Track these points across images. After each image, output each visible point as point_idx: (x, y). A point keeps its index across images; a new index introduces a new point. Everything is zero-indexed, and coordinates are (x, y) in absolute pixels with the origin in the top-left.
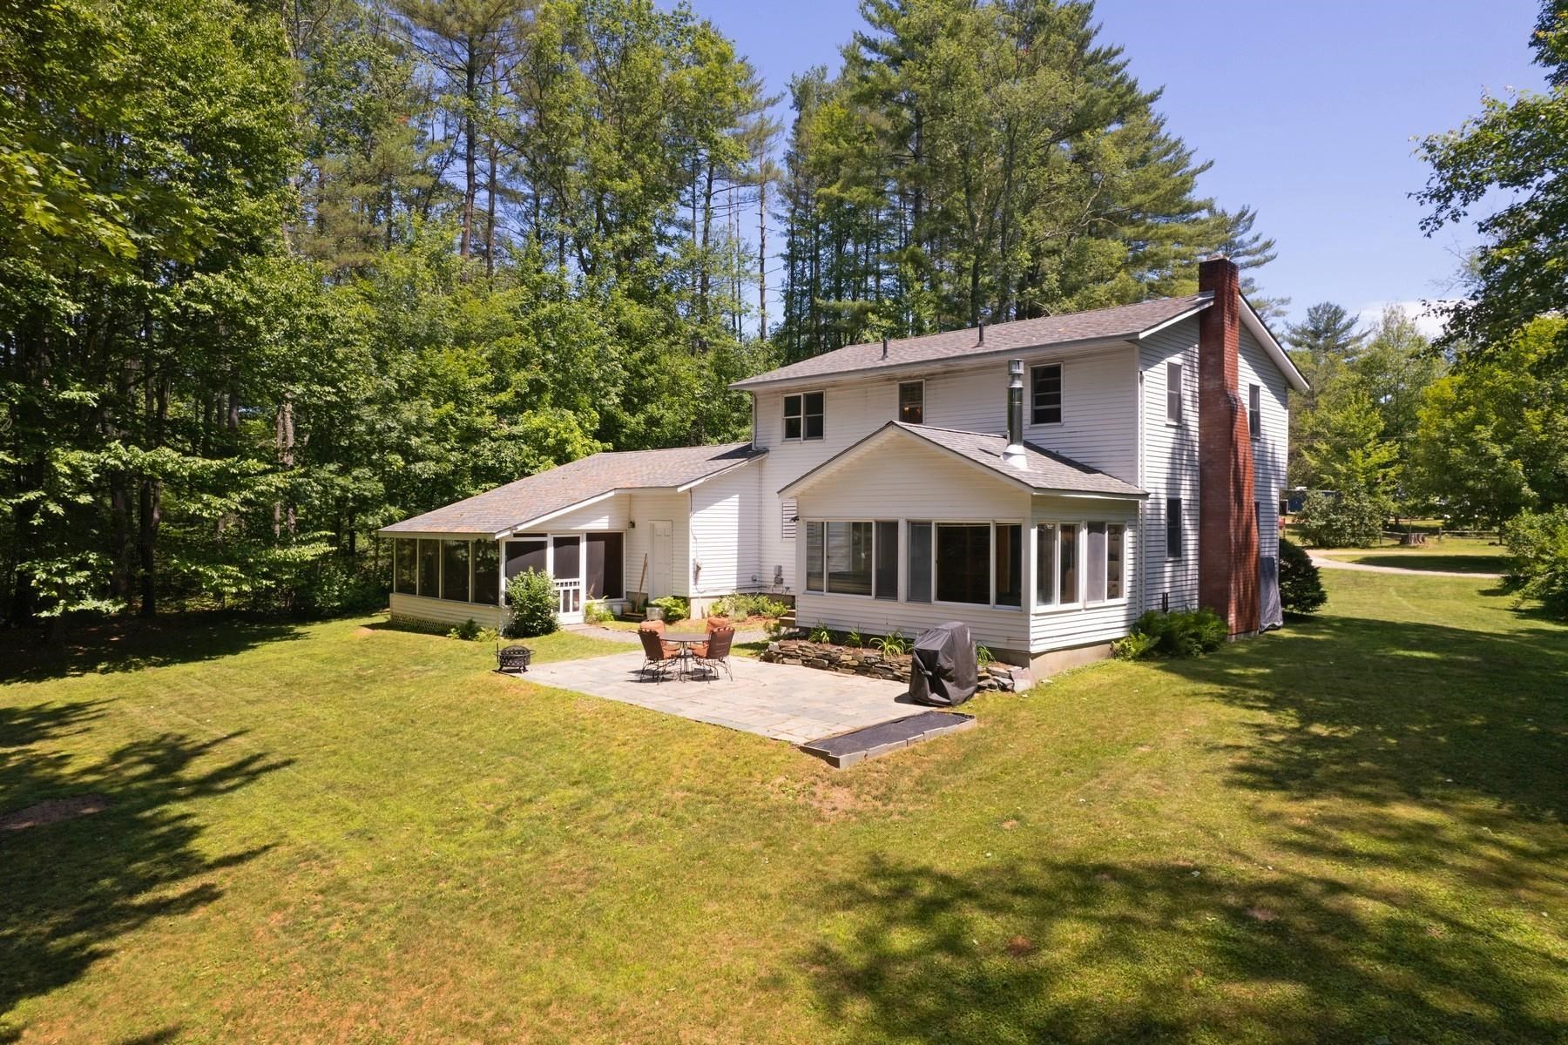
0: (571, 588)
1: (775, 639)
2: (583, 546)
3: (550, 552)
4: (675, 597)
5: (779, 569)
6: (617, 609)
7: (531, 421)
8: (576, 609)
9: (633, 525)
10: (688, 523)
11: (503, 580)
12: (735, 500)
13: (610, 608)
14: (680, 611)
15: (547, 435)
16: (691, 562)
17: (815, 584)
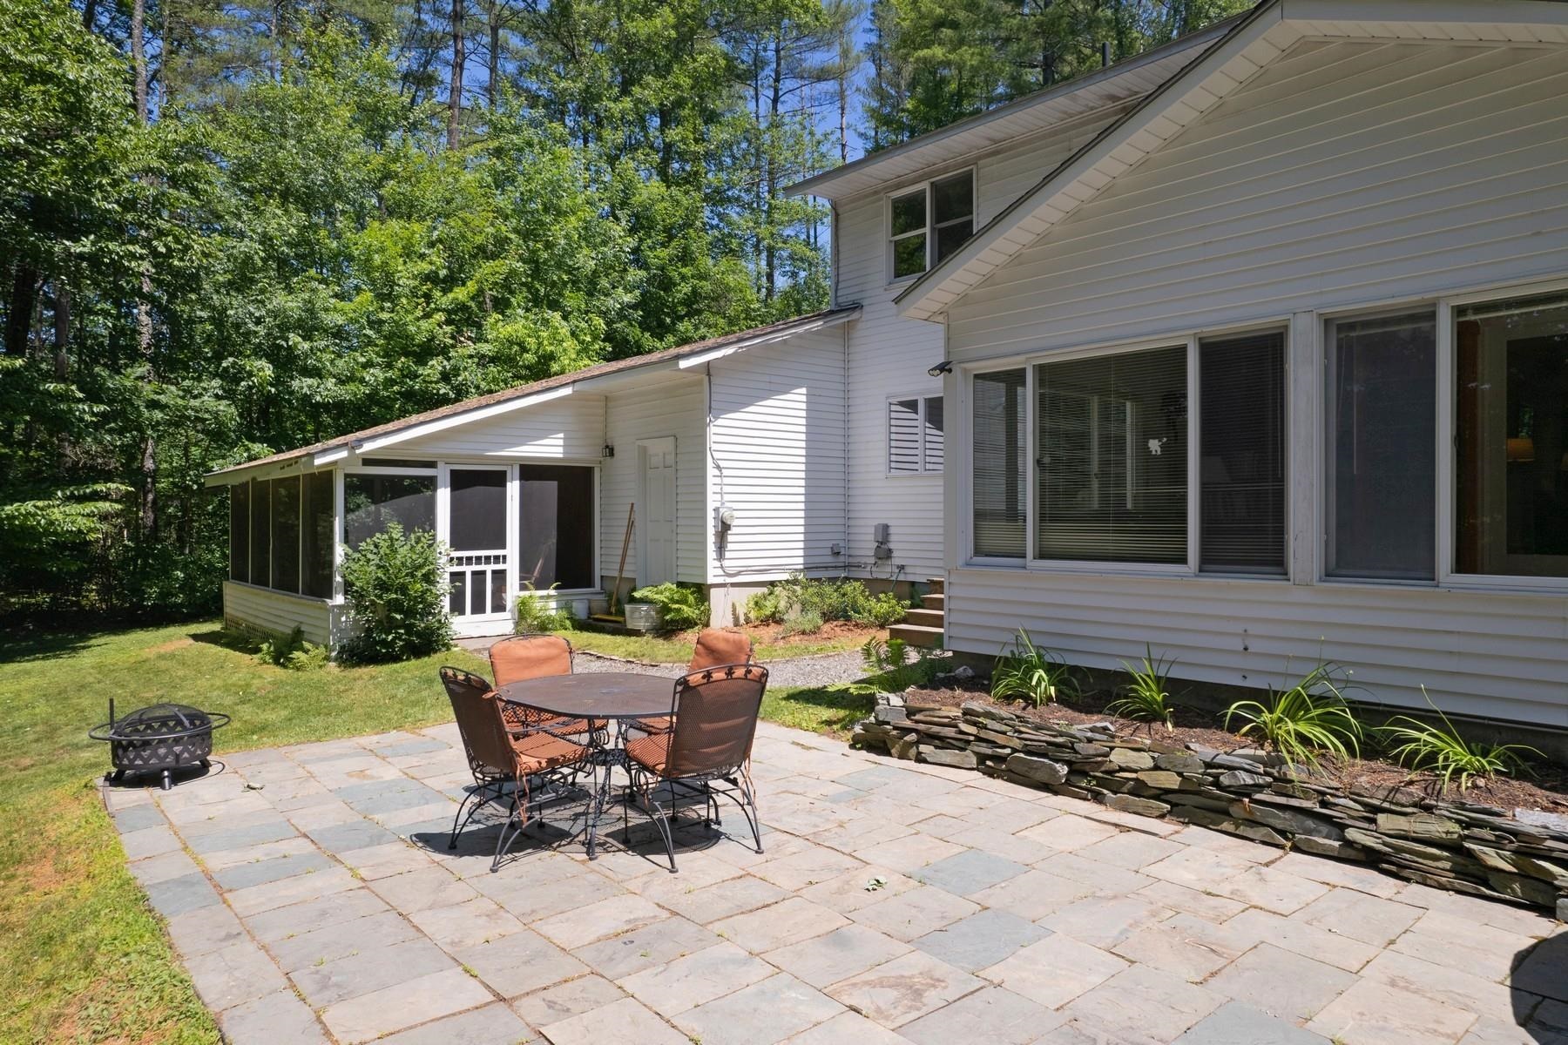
0: (489, 569)
1: (895, 683)
2: (513, 489)
3: (443, 497)
4: (681, 585)
5: (884, 532)
6: (580, 609)
7: (500, 329)
8: (499, 607)
9: (610, 451)
10: (703, 436)
11: (340, 551)
12: (797, 399)
13: (565, 606)
14: (688, 611)
15: (524, 350)
16: (710, 515)
17: (998, 535)
